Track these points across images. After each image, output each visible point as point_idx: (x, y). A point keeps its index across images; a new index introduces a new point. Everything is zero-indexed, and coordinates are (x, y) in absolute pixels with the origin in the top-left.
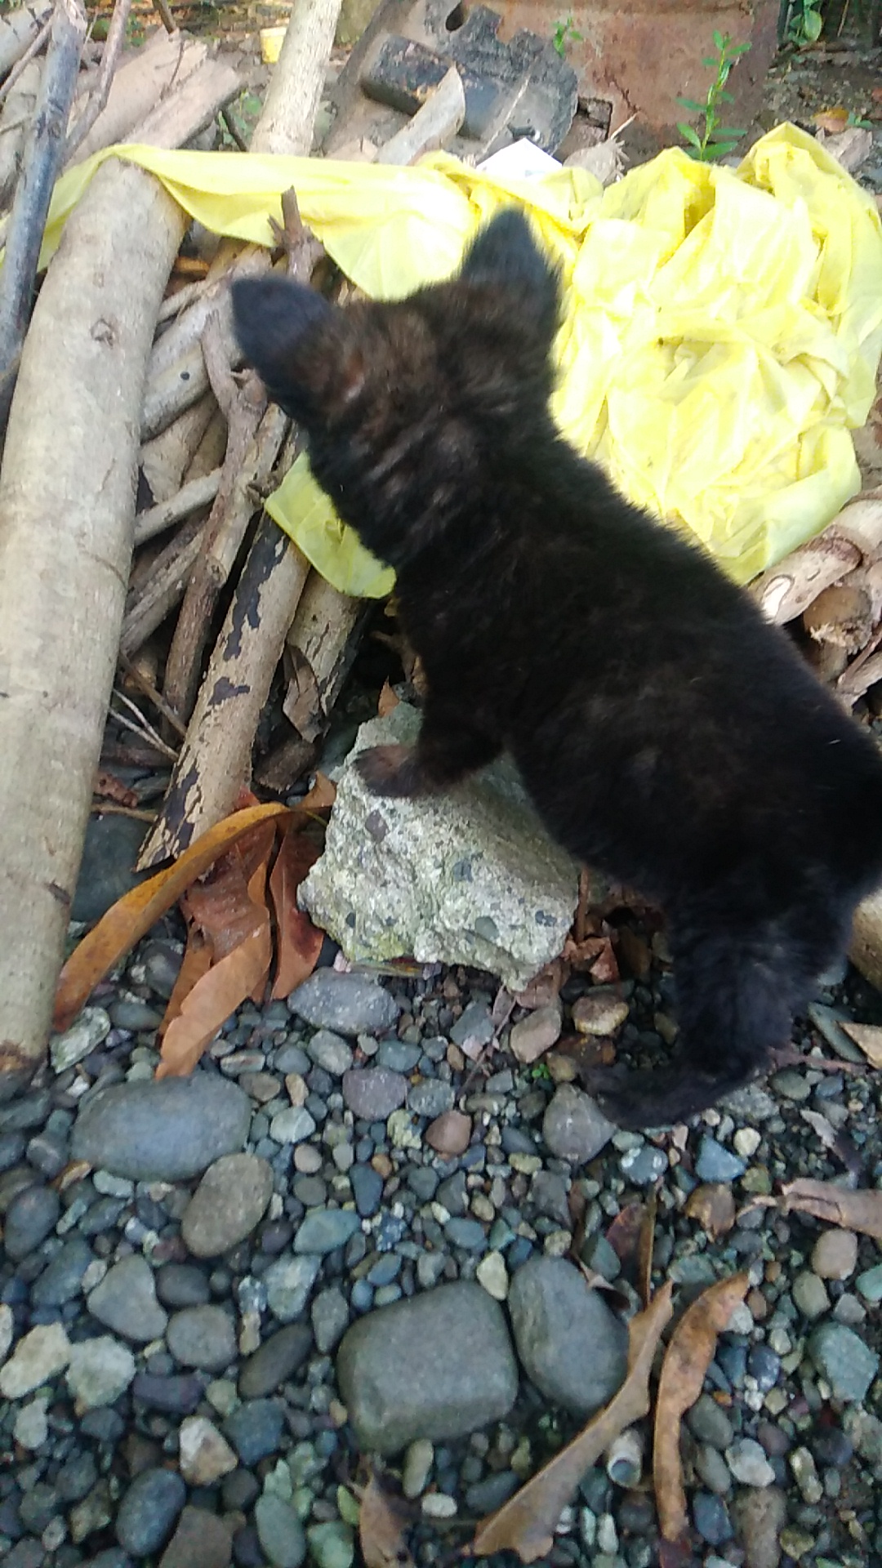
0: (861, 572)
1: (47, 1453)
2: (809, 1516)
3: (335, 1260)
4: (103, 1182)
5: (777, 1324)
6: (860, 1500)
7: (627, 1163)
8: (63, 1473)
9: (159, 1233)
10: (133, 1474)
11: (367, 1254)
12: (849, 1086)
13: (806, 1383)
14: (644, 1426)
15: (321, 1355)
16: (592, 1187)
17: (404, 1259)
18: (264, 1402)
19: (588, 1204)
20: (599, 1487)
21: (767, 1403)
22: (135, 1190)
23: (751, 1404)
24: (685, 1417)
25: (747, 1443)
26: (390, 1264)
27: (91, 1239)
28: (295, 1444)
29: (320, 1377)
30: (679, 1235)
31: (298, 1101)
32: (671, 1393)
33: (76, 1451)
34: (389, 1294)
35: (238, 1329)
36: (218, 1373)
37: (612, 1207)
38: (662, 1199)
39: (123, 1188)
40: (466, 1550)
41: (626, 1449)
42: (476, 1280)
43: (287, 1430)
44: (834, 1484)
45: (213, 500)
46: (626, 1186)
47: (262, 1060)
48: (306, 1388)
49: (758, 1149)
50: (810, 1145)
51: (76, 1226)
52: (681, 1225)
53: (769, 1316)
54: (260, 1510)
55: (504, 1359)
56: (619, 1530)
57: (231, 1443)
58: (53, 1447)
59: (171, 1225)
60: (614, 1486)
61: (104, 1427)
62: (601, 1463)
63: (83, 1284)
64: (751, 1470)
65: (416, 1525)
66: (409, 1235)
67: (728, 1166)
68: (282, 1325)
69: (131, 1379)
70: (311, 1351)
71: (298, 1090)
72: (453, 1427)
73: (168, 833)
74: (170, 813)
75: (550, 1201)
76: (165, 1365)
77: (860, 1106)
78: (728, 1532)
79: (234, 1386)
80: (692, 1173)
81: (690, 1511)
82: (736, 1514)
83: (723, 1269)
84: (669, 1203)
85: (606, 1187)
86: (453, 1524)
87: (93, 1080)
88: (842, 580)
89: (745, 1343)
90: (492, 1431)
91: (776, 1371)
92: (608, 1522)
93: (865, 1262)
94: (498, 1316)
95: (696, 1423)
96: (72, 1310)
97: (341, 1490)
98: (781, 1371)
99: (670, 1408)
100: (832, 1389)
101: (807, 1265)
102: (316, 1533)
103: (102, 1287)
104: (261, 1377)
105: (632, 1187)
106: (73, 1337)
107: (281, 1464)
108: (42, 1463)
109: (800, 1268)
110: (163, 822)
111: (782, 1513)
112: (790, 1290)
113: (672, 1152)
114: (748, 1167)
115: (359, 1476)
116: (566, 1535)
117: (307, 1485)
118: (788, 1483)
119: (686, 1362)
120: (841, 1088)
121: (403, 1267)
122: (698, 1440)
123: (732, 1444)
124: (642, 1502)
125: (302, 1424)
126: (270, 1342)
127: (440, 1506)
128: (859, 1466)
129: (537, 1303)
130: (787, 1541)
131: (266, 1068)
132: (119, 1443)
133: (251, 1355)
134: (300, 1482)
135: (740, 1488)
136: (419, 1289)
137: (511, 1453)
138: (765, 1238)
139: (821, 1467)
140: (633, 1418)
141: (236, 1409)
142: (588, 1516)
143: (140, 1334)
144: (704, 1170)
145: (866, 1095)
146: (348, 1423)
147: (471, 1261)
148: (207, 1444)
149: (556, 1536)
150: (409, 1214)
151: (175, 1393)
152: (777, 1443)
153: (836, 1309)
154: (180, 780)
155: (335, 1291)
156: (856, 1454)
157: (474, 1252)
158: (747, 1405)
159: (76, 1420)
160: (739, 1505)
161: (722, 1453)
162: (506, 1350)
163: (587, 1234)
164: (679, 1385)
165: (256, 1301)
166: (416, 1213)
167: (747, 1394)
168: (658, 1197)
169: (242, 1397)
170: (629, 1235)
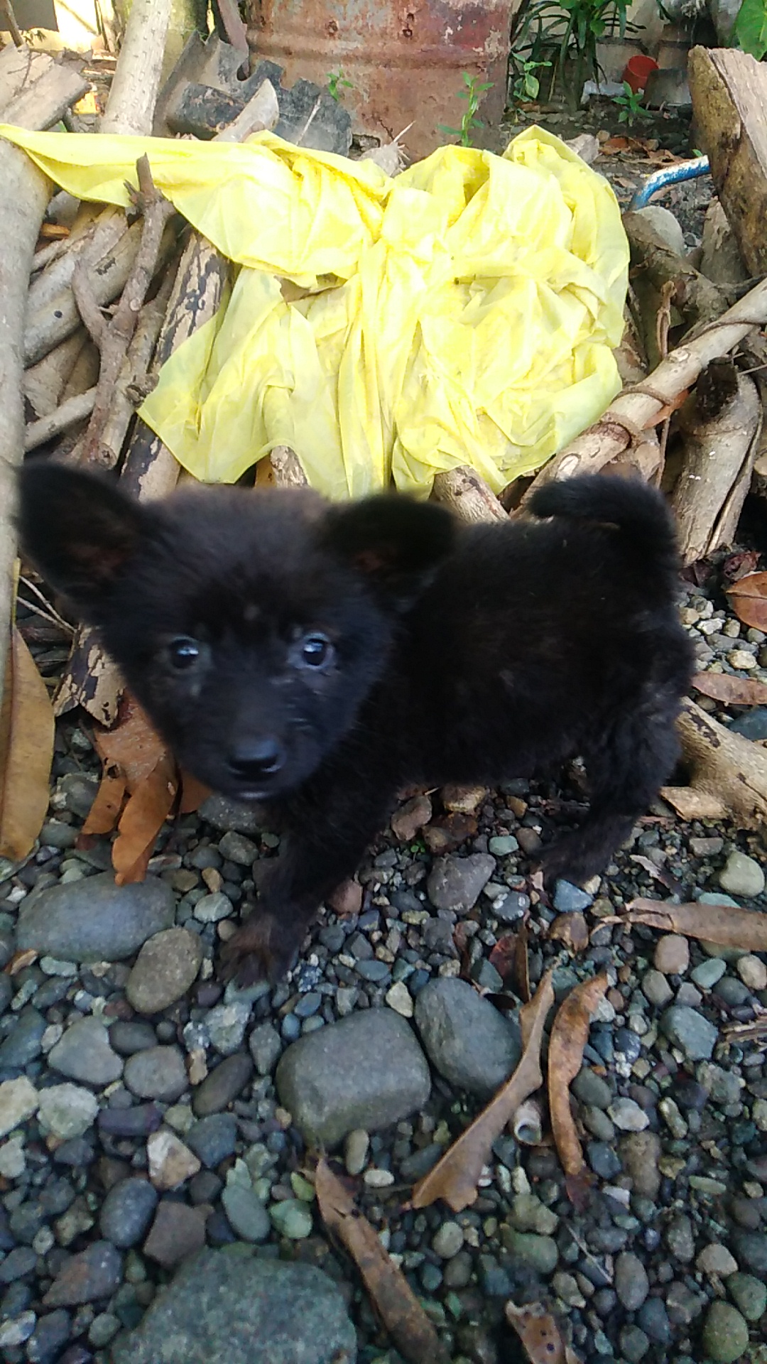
0: (629, 452)
1: (28, 1180)
2: (679, 1146)
3: (264, 1004)
4: (49, 966)
5: (634, 1012)
6: (717, 1133)
7: (498, 905)
8: (44, 1194)
9: (106, 998)
10: (108, 1186)
11: (290, 997)
12: (663, 837)
13: (663, 1053)
14: (540, 1096)
15: (260, 1076)
16: (473, 925)
17: (324, 996)
18: (217, 1116)
19: (470, 940)
20: (510, 1147)
21: (634, 1071)
22: (79, 969)
23: (622, 1072)
24: (571, 1086)
25: (623, 1100)
26: (312, 1001)
27: (44, 1011)
28: (248, 1147)
29: (264, 1094)
30: (546, 955)
31: (214, 888)
32: (558, 1066)
33: (53, 1177)
34: (314, 1023)
35: (188, 1063)
36: (173, 1101)
37: (490, 939)
38: (531, 926)
39: (68, 970)
40: (407, 1206)
41: (528, 1116)
42: (388, 1006)
43: (240, 1136)
44: (695, 1120)
45: (91, 414)
46: (499, 925)
47: (180, 859)
48: (253, 1102)
49: (599, 888)
50: (640, 881)
51: (29, 1002)
52: (547, 946)
53: (626, 1008)
54: (227, 1197)
55: (419, 1059)
56: (529, 1177)
57: (194, 1151)
58: (32, 1176)
59: (116, 993)
60: (522, 1145)
61: (78, 1154)
62: (508, 1130)
63: (43, 1044)
64: (630, 1119)
65: (361, 1195)
66: (325, 977)
67: (580, 899)
68: (224, 1057)
69: (95, 1115)
70: (254, 1073)
71: (213, 878)
72: (382, 1118)
73: (75, 686)
74: (75, 669)
75: (440, 939)
76: (126, 1099)
77: (674, 851)
78: (618, 1167)
79: (189, 1108)
80: (551, 908)
81: (586, 1156)
82: (622, 1153)
83: (585, 976)
84: (537, 929)
85: (483, 926)
86: (393, 1189)
87: (29, 889)
88: (616, 458)
89: (611, 1028)
90: (414, 1118)
91: (638, 1046)
92: (520, 1172)
93: (695, 959)
94: (409, 1029)
95: (580, 1089)
96: (35, 1068)
97: (294, 1176)
98: (642, 1046)
99: (560, 1078)
100: (684, 1054)
101: (652, 965)
102: (276, 1210)
103: (61, 1044)
104: (214, 1097)
105: (504, 924)
106: (38, 1086)
107: (239, 1161)
108: (24, 1188)
109: (645, 970)
110: (70, 677)
111: (658, 1148)
112: (640, 987)
113: (533, 894)
114: (594, 900)
115: (308, 1163)
116: (488, 1187)
117: (264, 1175)
118: (660, 1126)
119: (568, 1042)
120: (658, 838)
121: (323, 1003)
122: (584, 1103)
123: (612, 1103)
124: (546, 1153)
125: (252, 1130)
126: (216, 1071)
127: (380, 1178)
128: (712, 1108)
129: (440, 1011)
130: (664, 1166)
131: (183, 866)
132: (92, 1168)
133: (201, 1083)
134: (258, 1174)
135: (623, 1134)
136: (338, 1016)
137: (432, 1132)
138: (614, 952)
139: (683, 1112)
140: (531, 1089)
141: (194, 1125)
142: (503, 1170)
143: (99, 1078)
144: (560, 904)
145: (678, 842)
146: (292, 1124)
147: (380, 992)
148: (172, 1153)
149: (479, 1188)
150: (323, 963)
151: (138, 1120)
152: (646, 1098)
153: (679, 996)
154: (82, 642)
155: (268, 1025)
156: (710, 1101)
157: (380, 984)
158: (619, 1074)
159: (50, 1154)
160: (623, 1147)
161: (605, 1111)
162: (419, 1053)
163: (473, 961)
164: (564, 1059)
165: (201, 1040)
166: (329, 963)
167: (618, 1065)
168: (527, 926)
169: (198, 1115)
170: (507, 958)
